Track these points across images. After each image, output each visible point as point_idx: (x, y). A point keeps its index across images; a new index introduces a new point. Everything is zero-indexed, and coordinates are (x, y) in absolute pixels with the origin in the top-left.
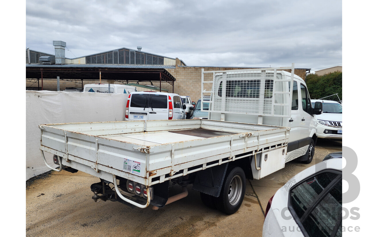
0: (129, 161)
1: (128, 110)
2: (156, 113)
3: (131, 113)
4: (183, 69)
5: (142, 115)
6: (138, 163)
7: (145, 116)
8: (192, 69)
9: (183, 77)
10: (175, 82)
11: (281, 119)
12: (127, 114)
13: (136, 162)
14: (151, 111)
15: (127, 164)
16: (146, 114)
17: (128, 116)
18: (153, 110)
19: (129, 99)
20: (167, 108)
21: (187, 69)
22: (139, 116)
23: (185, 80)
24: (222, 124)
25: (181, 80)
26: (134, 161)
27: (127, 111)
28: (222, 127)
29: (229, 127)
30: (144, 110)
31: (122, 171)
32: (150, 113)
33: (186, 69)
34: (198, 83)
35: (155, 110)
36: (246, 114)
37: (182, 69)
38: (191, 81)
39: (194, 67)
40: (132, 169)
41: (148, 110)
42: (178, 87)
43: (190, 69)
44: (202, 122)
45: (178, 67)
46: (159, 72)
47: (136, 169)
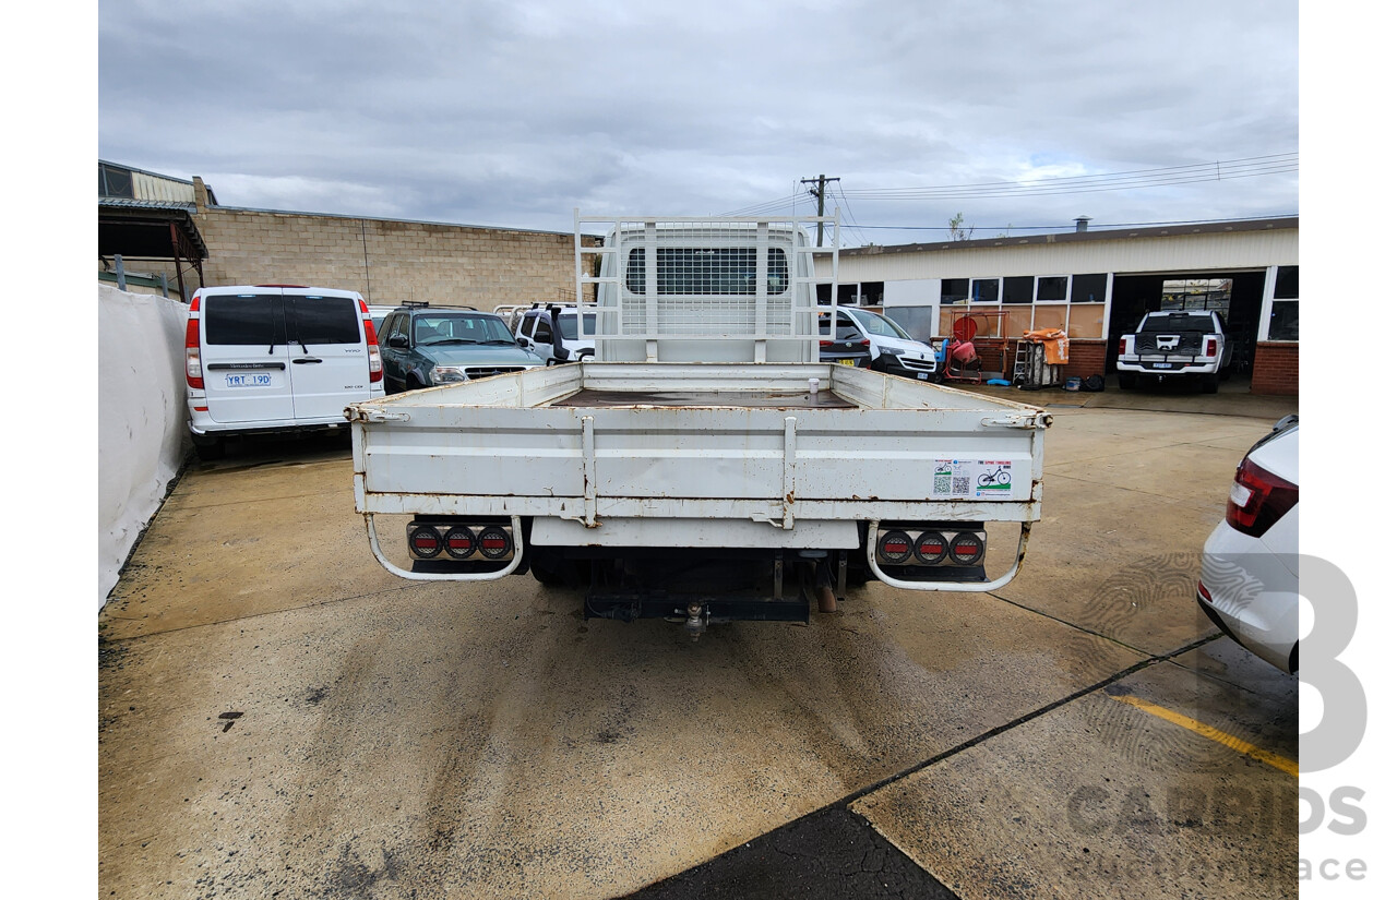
0: (957, 465)
1: (198, 356)
2: (320, 361)
3: (211, 367)
4: (231, 218)
5: (263, 373)
6: (1000, 463)
7: (275, 375)
8: (263, 220)
9: (234, 246)
10: (204, 262)
11: (805, 344)
12: (194, 373)
13: (992, 463)
14: (302, 356)
15: (952, 476)
16: (282, 367)
17: (202, 378)
18: (306, 352)
19: (195, 315)
20: (358, 341)
21: (248, 219)
22: (250, 377)
23: (243, 255)
24: (651, 371)
25: (227, 255)
26: (981, 462)
27: (194, 362)
28: (653, 378)
29: (674, 379)
30: (271, 352)
31: (927, 501)
32: (295, 362)
33: (240, 218)
34: (294, 267)
35: (315, 350)
36: (724, 338)
37: (224, 218)
38: (267, 260)
39: (273, 213)
40: (973, 486)
41: (287, 352)
42: (218, 279)
43: (255, 219)
44: (585, 371)
45: (208, 210)
46: (167, 221)
47: (992, 484)
